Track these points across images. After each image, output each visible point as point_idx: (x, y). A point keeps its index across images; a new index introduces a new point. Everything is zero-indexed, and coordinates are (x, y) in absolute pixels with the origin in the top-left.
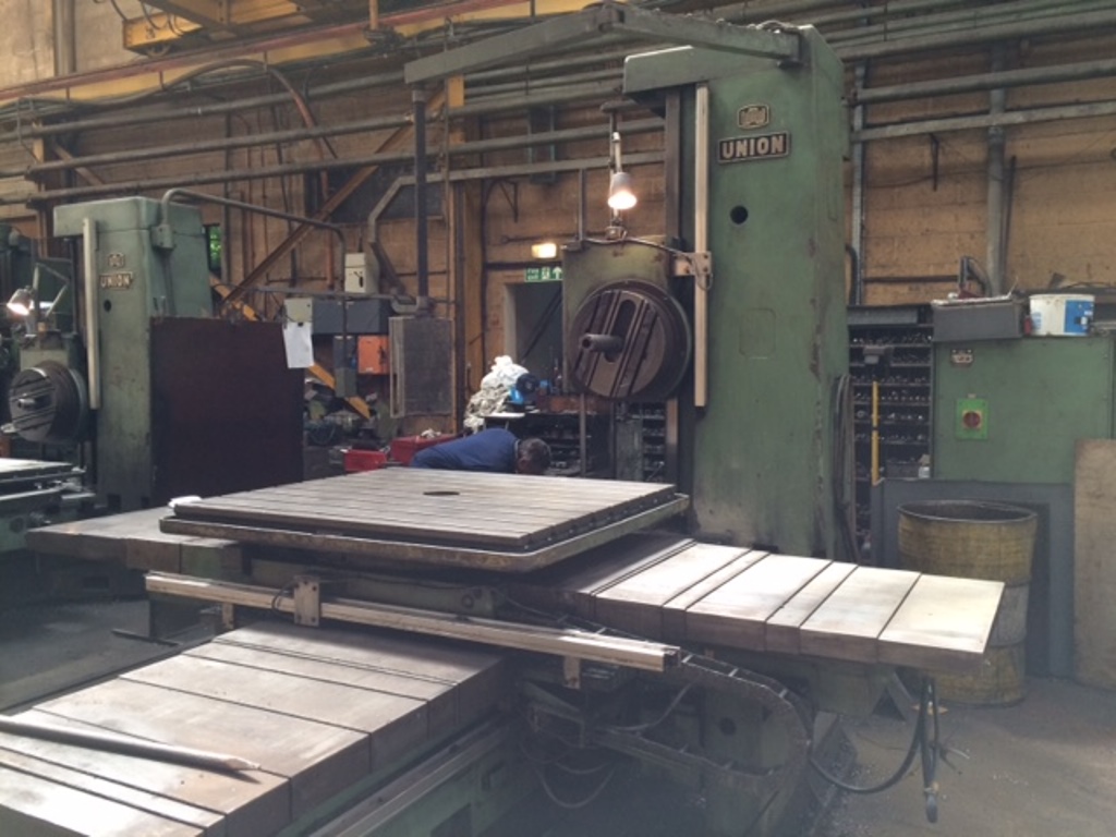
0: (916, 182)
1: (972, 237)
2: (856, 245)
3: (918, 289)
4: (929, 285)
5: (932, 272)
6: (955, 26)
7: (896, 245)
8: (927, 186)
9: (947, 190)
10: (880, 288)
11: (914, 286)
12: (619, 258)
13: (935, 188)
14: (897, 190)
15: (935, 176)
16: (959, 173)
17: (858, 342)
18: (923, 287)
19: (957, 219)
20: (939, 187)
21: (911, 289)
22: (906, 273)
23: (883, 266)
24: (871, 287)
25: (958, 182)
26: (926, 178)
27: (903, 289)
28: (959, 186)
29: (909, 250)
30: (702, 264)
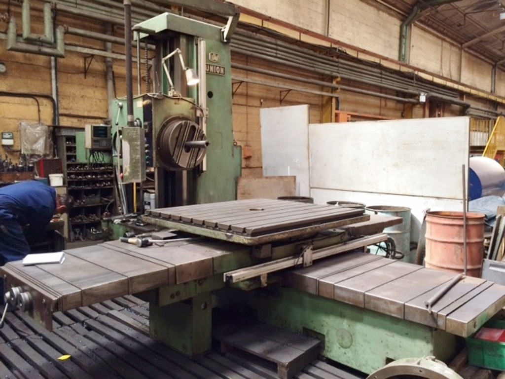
0: (78, 73)
1: (100, 101)
2: (54, 97)
3: (81, 121)
4: (85, 120)
5: (86, 114)
6: (104, 13)
7: (71, 100)
8: (82, 76)
9: (90, 80)
10: (65, 119)
11: (80, 119)
12: (177, 106)
13: (85, 78)
14: (69, 75)
15: (86, 72)
16: (95, 73)
17: (69, 144)
18: (83, 120)
19: (94, 92)
20: (87, 77)
21: (78, 121)
22: (76, 113)
23: (66, 109)
24: (61, 118)
25: (94, 77)
26: (81, 73)
27: (75, 120)
28: (94, 79)
29: (77, 103)
30: (205, 112)
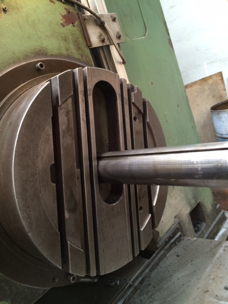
30: (113, 28)
